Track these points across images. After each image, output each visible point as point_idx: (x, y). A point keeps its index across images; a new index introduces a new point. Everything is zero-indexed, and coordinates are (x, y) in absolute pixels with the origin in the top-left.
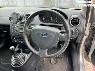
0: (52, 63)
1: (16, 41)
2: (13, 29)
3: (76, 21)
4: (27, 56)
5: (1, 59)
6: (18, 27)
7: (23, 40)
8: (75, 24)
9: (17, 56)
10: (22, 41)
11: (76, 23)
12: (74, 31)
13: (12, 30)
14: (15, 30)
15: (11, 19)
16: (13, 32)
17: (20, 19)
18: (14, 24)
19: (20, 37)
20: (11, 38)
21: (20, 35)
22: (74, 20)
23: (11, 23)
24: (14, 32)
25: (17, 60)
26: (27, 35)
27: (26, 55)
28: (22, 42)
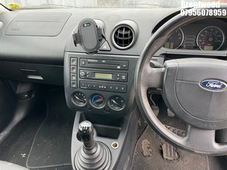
0: (169, 158)
1: (81, 105)
2: (75, 71)
5: (24, 155)
6: (89, 65)
9: (94, 150)
13: (72, 74)
14: (82, 73)
16: (74, 78)
19: (97, 92)
21: (96, 88)
24: (79, 79)
27: (110, 143)
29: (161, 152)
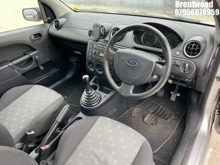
0: (147, 122)
1: (92, 70)
2: (91, 50)
3: (195, 47)
4: (105, 97)
6: (98, 48)
7: (103, 70)
8: (191, 53)
9: (90, 92)
10: (101, 70)
11: (194, 51)
12: (187, 65)
13: (90, 52)
14: (94, 52)
15: (90, 33)
17: (104, 35)
18: (94, 42)
20: (87, 63)
21: (99, 61)
22: (191, 46)
23: (89, 40)
24: (92, 55)
25: (89, 98)
26: (108, 60)
27: (103, 94)
28: (100, 73)
29: (144, 118)
